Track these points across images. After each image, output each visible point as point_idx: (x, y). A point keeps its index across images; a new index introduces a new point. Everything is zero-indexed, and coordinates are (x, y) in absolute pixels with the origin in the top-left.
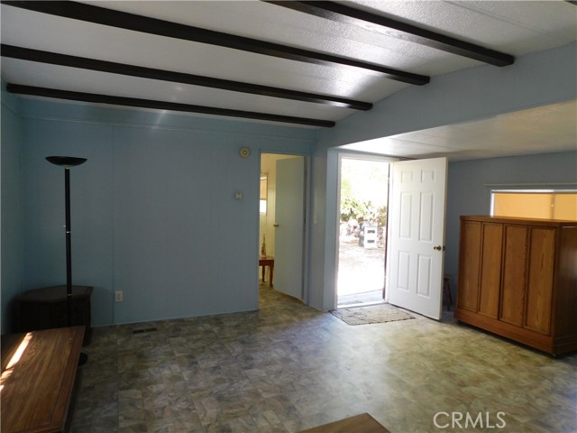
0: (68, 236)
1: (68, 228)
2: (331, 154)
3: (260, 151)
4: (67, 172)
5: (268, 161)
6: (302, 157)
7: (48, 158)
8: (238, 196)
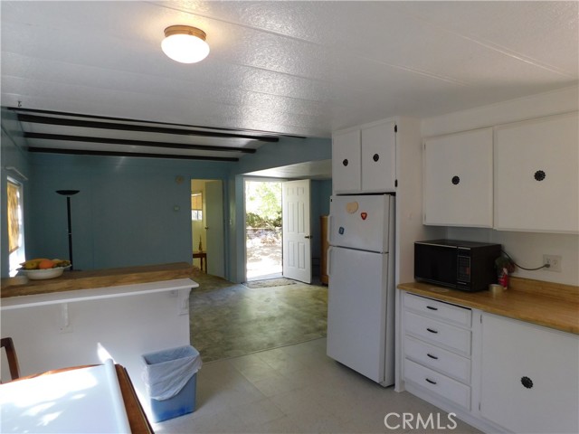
0: (70, 236)
1: (70, 231)
2: (238, 179)
3: (191, 178)
4: (68, 199)
5: (196, 183)
6: (221, 181)
7: (58, 192)
8: (176, 209)
